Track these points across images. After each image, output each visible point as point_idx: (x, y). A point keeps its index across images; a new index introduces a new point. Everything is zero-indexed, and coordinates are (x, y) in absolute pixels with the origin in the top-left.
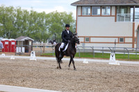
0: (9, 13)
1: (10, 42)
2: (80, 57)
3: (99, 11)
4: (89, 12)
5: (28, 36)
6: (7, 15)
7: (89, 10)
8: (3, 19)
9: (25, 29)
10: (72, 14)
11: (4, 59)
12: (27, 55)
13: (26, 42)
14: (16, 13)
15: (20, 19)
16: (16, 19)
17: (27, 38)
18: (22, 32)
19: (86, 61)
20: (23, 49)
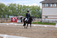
0: (14, 6)
1: (15, 18)
2: (43, 24)
3: (51, 5)
4: (47, 6)
5: (22, 15)
6: (14, 7)
7: (47, 5)
8: (12, 9)
9: (21, 13)
10: (40, 6)
11: (12, 25)
12: (22, 23)
13: (21, 18)
14: (17, 6)
15: (19, 8)
16: (17, 9)
17: (22, 16)
18: (20, 14)
19: (46, 26)
20: (20, 21)
